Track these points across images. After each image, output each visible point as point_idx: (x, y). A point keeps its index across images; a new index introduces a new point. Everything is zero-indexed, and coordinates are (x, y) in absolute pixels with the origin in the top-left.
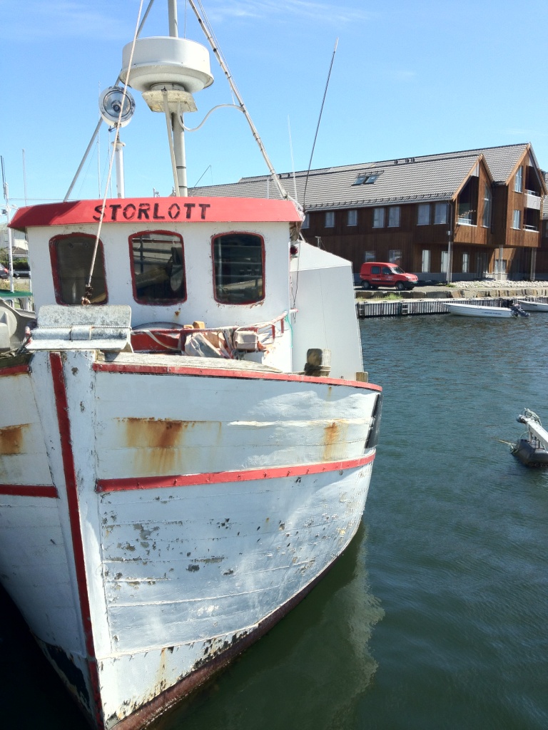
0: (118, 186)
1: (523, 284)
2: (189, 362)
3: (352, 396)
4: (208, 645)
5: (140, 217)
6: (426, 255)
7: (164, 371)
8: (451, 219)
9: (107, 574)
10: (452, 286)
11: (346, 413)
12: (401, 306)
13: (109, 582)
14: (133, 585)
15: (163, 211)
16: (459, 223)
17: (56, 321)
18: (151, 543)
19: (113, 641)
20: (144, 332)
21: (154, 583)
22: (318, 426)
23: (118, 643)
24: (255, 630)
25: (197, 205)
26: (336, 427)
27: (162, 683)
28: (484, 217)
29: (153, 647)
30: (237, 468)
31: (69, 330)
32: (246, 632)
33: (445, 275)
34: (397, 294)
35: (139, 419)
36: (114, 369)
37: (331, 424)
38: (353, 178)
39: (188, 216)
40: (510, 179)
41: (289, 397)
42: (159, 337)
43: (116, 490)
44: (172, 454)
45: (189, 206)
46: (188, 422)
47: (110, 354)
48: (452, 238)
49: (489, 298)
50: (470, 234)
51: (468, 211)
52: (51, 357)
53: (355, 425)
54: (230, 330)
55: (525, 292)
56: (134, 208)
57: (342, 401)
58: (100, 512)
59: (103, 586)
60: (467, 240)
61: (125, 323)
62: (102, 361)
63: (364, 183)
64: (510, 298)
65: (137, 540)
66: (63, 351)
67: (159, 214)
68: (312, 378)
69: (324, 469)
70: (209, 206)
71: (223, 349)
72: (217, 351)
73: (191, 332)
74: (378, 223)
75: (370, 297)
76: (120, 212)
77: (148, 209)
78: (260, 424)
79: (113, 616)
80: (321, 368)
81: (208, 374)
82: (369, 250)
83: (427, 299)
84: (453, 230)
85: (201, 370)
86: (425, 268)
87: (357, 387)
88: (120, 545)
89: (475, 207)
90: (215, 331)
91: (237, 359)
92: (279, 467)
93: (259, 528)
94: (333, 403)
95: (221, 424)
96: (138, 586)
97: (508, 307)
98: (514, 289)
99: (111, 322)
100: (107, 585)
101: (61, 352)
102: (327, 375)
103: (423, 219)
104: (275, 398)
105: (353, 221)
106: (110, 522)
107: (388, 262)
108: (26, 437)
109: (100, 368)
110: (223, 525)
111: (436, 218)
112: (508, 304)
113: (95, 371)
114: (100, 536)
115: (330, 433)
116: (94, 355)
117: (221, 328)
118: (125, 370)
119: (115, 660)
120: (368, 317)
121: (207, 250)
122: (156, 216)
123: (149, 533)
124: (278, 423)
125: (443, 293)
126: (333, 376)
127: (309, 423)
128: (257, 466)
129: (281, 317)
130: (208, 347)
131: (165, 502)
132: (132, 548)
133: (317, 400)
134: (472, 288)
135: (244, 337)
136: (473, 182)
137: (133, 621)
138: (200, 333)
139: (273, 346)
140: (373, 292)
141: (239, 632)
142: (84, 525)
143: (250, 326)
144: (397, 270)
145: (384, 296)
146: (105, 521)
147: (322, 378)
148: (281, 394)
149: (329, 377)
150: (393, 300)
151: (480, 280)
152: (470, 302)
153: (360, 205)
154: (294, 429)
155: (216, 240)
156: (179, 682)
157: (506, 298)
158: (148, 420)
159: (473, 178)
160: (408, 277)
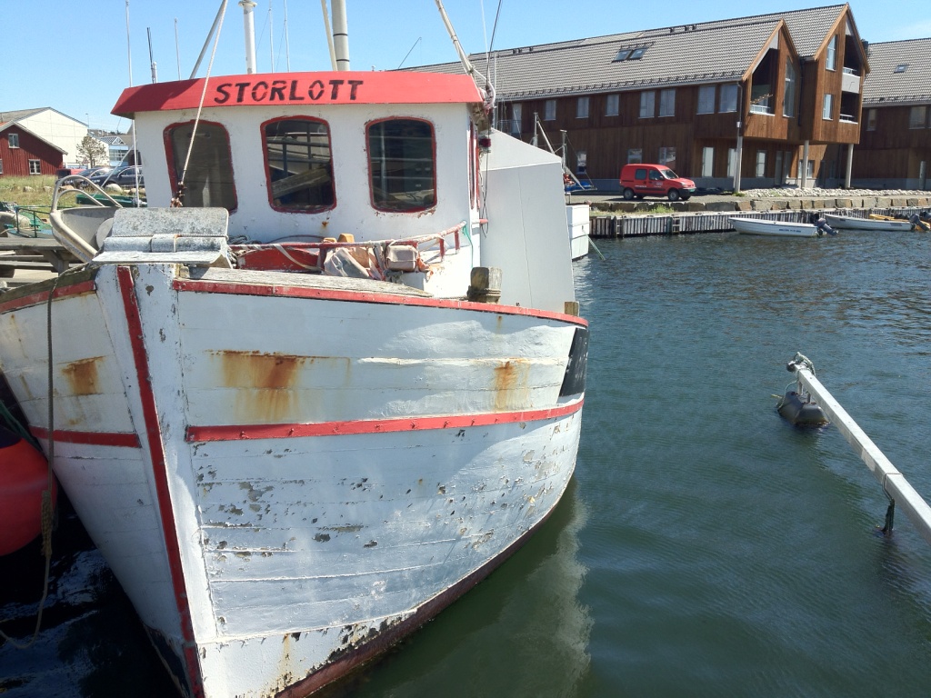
0: (248, 59)
1: (835, 193)
2: (304, 281)
3: (532, 328)
4: (346, 632)
5: (272, 98)
6: (709, 153)
7: (268, 291)
8: (742, 106)
9: (207, 541)
10: (740, 195)
11: (527, 350)
12: (671, 222)
13: (210, 551)
14: (242, 556)
15: (302, 90)
16: (751, 112)
17: (135, 228)
18: (263, 506)
19: (219, 624)
20: (274, 247)
21: (270, 554)
22: (485, 366)
23: (225, 626)
24: (412, 616)
25: (346, 82)
26: (511, 368)
27: (286, 677)
28: (786, 103)
29: (274, 632)
30: (374, 416)
31: (150, 238)
32: (400, 618)
33: (732, 179)
34: (667, 206)
35: (239, 353)
36: (201, 289)
37: (504, 364)
38: (613, 52)
39: (334, 96)
40: (819, 53)
41: (441, 327)
42: (293, 253)
43: (212, 440)
44: (286, 397)
45: (336, 83)
46: (304, 357)
47: (197, 269)
48: (744, 127)
49: (789, 211)
50: (765, 127)
51: (762, 95)
52: (119, 273)
53: (541, 366)
54: (382, 245)
55: (836, 204)
56: (266, 87)
57: (519, 334)
58: (194, 467)
59: (203, 557)
60: (762, 134)
61: (220, 231)
62: (185, 278)
63: (628, 59)
64: (815, 211)
65: (245, 502)
66: (133, 265)
67: (298, 94)
68: (474, 305)
69: (497, 420)
70: (361, 83)
71: (374, 269)
72: (364, 270)
73: (333, 247)
74: (646, 111)
75: (631, 209)
76: (248, 91)
77: (284, 88)
78: (402, 362)
79: (218, 593)
80: (488, 292)
81: (329, 297)
82: (636, 147)
83: (708, 212)
84: (743, 121)
85: (318, 292)
86: (708, 171)
87: (539, 317)
88: (222, 507)
89: (774, 91)
90: (363, 245)
91: (391, 281)
92: (434, 416)
93: (409, 491)
94: (505, 337)
95: (349, 360)
96: (247, 557)
97: (812, 222)
98: (821, 199)
99: (203, 229)
100: (207, 555)
101: (132, 267)
102: (497, 301)
103: (706, 106)
104: (422, 329)
105: (613, 109)
106: (207, 479)
107: (657, 163)
108: (103, 373)
109: (183, 287)
110: (360, 486)
111: (722, 105)
112: (813, 218)
113: (178, 291)
114: (196, 497)
115: (502, 376)
116: (174, 270)
117: (371, 242)
118: (216, 289)
119: (222, 646)
120: (628, 236)
121: (360, 141)
122: (293, 97)
123: (261, 494)
124: (428, 360)
125: (727, 203)
126: (506, 302)
127: (472, 361)
128: (402, 414)
129: (455, 228)
130: (353, 265)
131: (280, 456)
132: (239, 512)
133: (482, 332)
134: (766, 197)
135: (398, 253)
136: (772, 56)
137: (244, 600)
138: (344, 249)
139: (441, 265)
140: (636, 203)
141: (392, 617)
142: (174, 481)
143: (408, 239)
144: (668, 174)
145: (651, 208)
146: (201, 477)
147: (489, 305)
148: (430, 324)
149: (499, 303)
150: (662, 213)
151: (777, 187)
152: (763, 216)
153: (622, 87)
154: (451, 369)
155: (373, 129)
156: (309, 676)
157: (808, 210)
158: (251, 354)
159: (771, 51)
160: (683, 183)
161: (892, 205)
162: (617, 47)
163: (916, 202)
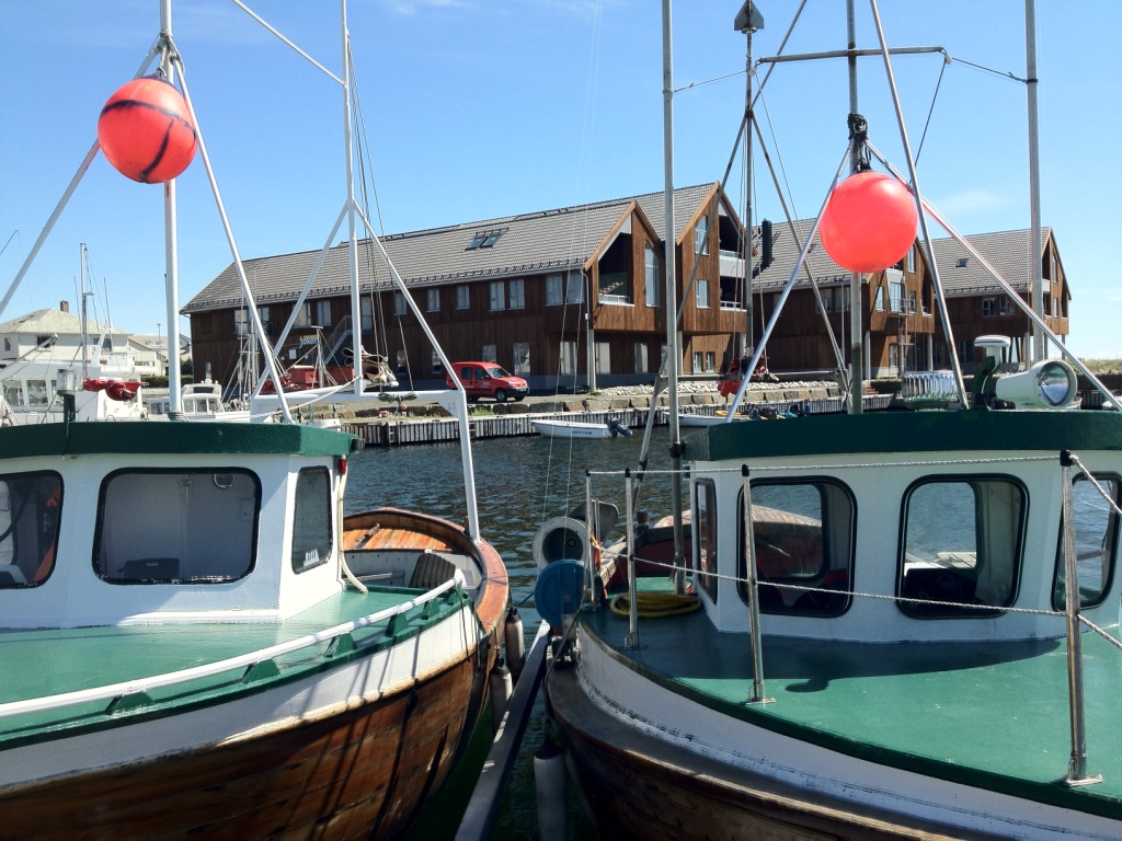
8: (590, 296)
10: (597, 394)
16: (602, 302)
38: (468, 239)
40: (684, 236)
48: (593, 319)
50: (622, 318)
51: (614, 284)
63: (481, 247)
74: (497, 304)
82: (489, 343)
84: (592, 312)
86: (567, 367)
103: (554, 297)
105: (464, 301)
107: (484, 361)
111: (569, 295)
120: (404, 444)
125: (556, 404)
136: (624, 241)
144: (497, 372)
153: (475, 278)
159: (622, 236)
160: (510, 383)
161: (765, 398)
162: (473, 233)
163: (797, 395)
